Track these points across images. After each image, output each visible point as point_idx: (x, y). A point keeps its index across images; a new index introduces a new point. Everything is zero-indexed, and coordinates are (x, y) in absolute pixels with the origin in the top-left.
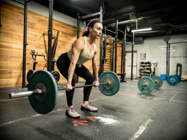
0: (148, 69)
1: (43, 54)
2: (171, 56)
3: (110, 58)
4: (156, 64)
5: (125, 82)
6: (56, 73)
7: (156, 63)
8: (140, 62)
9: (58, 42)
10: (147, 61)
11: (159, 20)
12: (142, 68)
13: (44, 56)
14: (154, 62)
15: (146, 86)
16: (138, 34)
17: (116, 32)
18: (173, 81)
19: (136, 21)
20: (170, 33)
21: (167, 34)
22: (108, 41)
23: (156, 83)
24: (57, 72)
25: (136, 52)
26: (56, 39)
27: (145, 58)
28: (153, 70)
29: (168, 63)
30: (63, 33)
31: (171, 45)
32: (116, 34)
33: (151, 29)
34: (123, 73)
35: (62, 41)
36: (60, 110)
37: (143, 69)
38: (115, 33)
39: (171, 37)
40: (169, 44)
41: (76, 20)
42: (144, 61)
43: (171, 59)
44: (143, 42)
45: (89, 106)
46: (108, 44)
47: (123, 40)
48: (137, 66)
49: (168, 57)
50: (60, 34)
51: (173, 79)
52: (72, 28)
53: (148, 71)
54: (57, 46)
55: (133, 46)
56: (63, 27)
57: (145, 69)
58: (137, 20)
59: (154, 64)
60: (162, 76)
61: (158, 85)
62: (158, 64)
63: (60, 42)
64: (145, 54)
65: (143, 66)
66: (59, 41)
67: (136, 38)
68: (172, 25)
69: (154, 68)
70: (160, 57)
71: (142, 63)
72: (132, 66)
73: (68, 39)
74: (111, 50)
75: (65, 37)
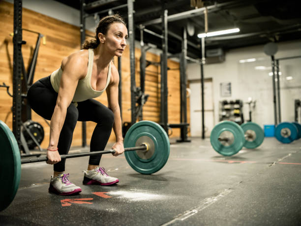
0: (237, 115)
1: (4, 84)
2: (282, 85)
3: (155, 94)
4: (253, 105)
5: (189, 141)
6: (36, 125)
7: (253, 101)
8: (220, 102)
9: (39, 59)
10: (233, 98)
11: (252, 10)
12: (224, 113)
13: (8, 88)
14: (250, 99)
15: (226, 140)
16: (213, 41)
17: (164, 36)
18: (287, 134)
19: (205, 12)
20: (277, 38)
21: (272, 39)
22: (149, 58)
23: (250, 137)
24: (38, 124)
25: (210, 80)
26: (34, 53)
27: (230, 93)
28: (246, 117)
29: (276, 100)
30: (49, 39)
31: (280, 62)
32: (164, 40)
33: (237, 30)
34: (183, 123)
35: (48, 58)
36: (36, 186)
37: (228, 115)
38: (162, 37)
39: (280, 46)
40: (278, 61)
41: (78, 13)
42: (229, 100)
43: (282, 92)
44: (224, 60)
45: (99, 173)
46: (149, 63)
47: (180, 55)
48: (213, 111)
49: (276, 88)
50: (44, 41)
51: (286, 131)
52: (70, 30)
53: (239, 119)
54: (37, 67)
55: (202, 66)
56: (50, 27)
57: (230, 116)
58: (207, 10)
59: (249, 104)
60: (267, 128)
61: (254, 142)
62: (257, 104)
63: (45, 60)
64: (230, 84)
65: (228, 110)
66: (42, 57)
67: (208, 52)
68: (279, 21)
69: (250, 113)
70: (261, 90)
71: (225, 103)
72: (203, 111)
73: (62, 52)
74: (157, 77)
75: (55, 48)
